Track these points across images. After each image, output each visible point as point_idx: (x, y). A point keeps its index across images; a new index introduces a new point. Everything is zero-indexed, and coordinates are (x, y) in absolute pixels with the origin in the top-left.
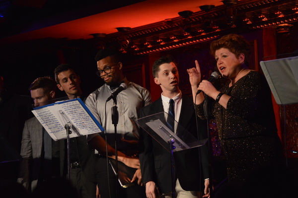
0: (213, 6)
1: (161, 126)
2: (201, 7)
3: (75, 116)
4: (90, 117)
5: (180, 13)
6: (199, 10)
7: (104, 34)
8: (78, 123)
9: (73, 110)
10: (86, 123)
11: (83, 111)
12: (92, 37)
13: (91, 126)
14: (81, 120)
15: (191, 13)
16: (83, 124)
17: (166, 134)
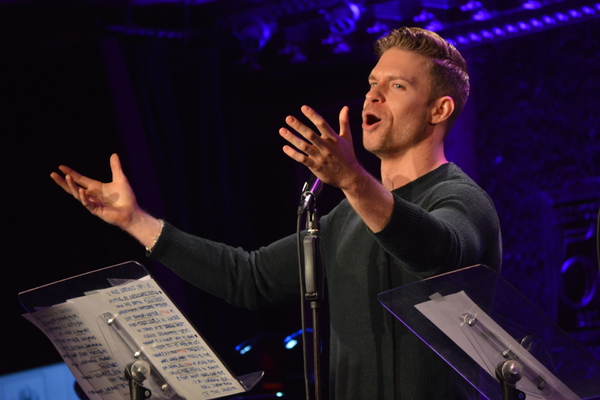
1: (470, 317)
3: (154, 332)
4: (200, 339)
8: (168, 357)
9: (145, 312)
10: (191, 360)
11: (176, 317)
13: (208, 371)
14: (174, 348)
16: (182, 362)
17: (487, 347)
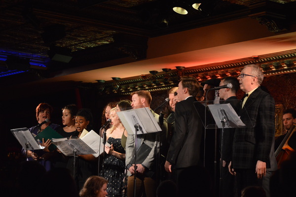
0: (170, 69)
2: (163, 69)
5: (150, 72)
6: (162, 71)
7: (104, 81)
12: (97, 82)
15: (157, 72)
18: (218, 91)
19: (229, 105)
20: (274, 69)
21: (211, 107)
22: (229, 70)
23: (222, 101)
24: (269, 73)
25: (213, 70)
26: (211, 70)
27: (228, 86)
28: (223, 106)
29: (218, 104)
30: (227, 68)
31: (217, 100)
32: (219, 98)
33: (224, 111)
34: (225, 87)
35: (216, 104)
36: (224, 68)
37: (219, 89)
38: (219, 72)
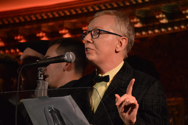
18: (43, 68)
19: (68, 99)
20: (164, 21)
21: (28, 103)
22: (67, 23)
23: (54, 92)
24: (153, 30)
25: (31, 22)
26: (26, 23)
27: (66, 57)
28: (55, 102)
29: (45, 97)
30: (60, 18)
31: (43, 88)
32: (47, 84)
33: (58, 112)
34: (59, 60)
35: (41, 98)
36: (54, 19)
37: (46, 65)
38: (45, 27)
